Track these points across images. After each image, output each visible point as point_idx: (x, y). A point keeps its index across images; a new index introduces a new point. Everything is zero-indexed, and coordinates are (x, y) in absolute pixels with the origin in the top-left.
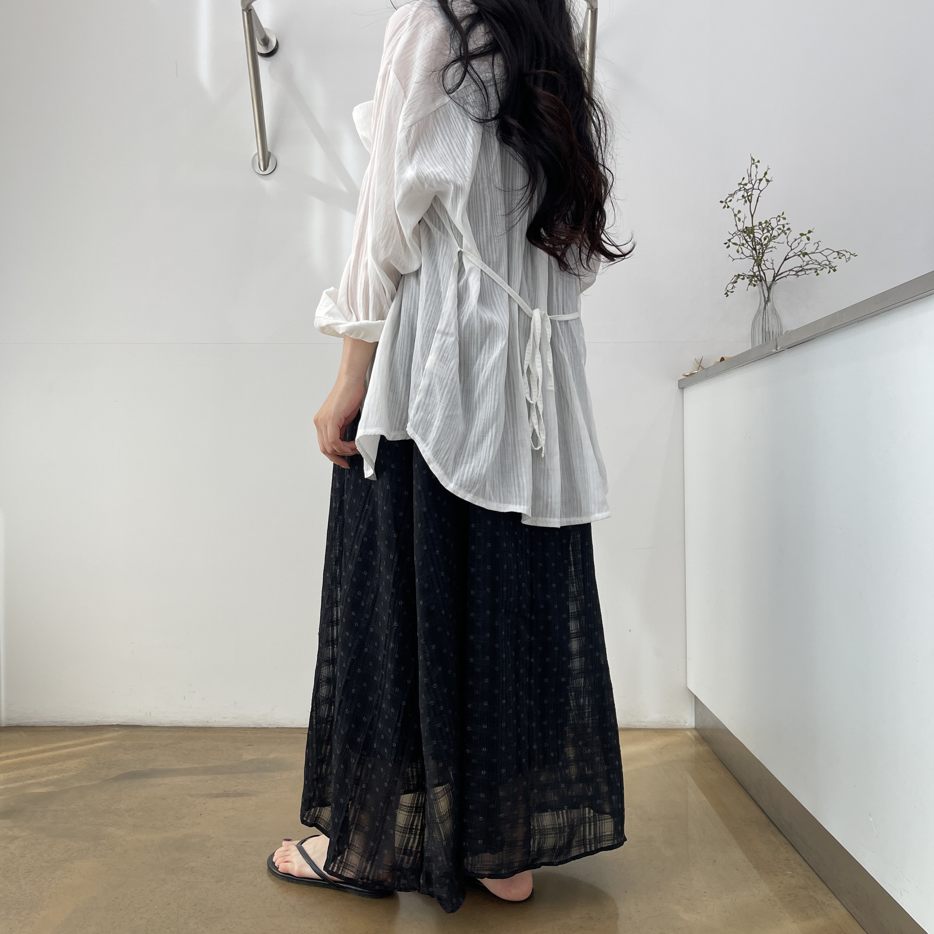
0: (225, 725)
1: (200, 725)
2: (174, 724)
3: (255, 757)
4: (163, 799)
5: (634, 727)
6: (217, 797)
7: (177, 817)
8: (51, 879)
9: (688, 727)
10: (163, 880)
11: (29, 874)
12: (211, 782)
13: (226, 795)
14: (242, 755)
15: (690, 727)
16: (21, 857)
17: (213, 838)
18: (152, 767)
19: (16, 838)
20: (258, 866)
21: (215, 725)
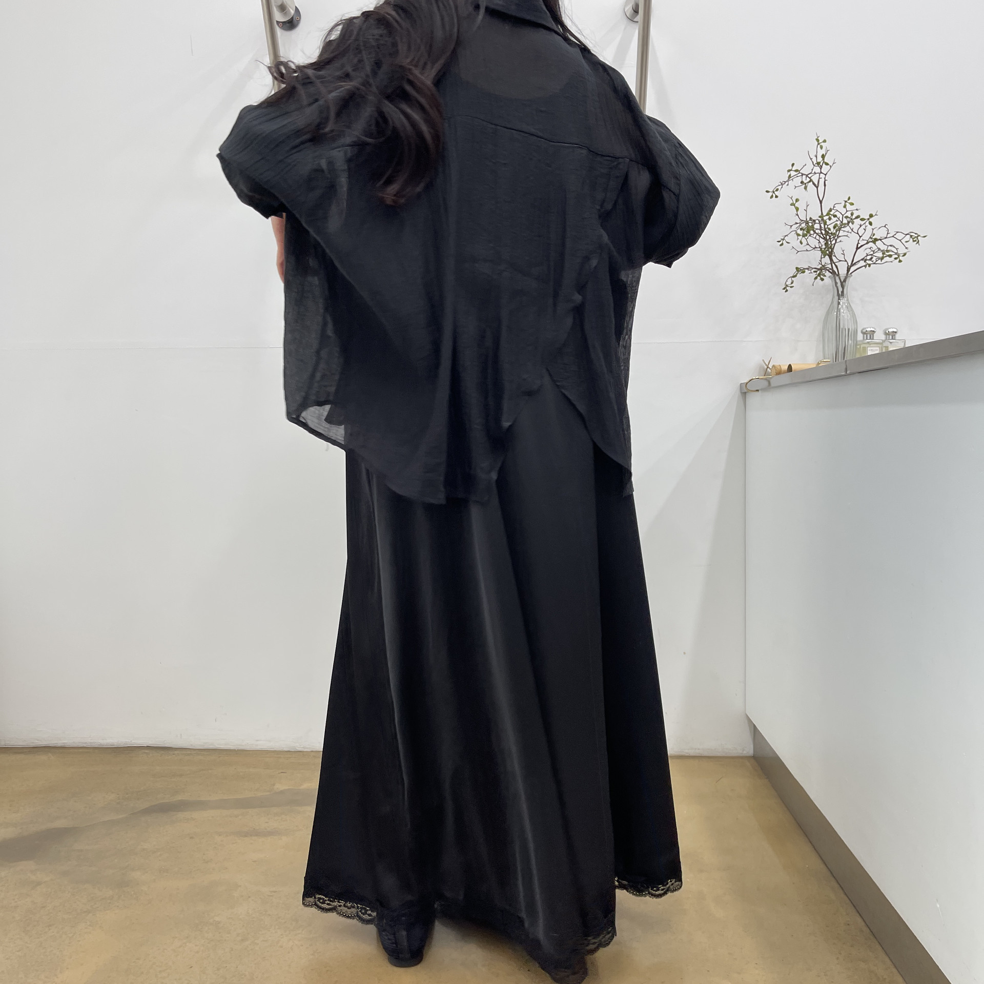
0: (258, 748)
1: (232, 747)
2: (206, 747)
3: (287, 788)
4: (191, 838)
5: (688, 755)
6: (246, 836)
7: (204, 860)
8: (71, 935)
9: (746, 755)
10: (187, 937)
11: (50, 928)
12: (240, 817)
13: (256, 833)
14: (274, 785)
15: (748, 755)
16: (44, 907)
17: (240, 886)
18: (180, 799)
19: (39, 884)
20: (285, 922)
21: (248, 748)
